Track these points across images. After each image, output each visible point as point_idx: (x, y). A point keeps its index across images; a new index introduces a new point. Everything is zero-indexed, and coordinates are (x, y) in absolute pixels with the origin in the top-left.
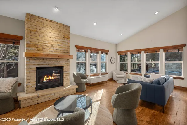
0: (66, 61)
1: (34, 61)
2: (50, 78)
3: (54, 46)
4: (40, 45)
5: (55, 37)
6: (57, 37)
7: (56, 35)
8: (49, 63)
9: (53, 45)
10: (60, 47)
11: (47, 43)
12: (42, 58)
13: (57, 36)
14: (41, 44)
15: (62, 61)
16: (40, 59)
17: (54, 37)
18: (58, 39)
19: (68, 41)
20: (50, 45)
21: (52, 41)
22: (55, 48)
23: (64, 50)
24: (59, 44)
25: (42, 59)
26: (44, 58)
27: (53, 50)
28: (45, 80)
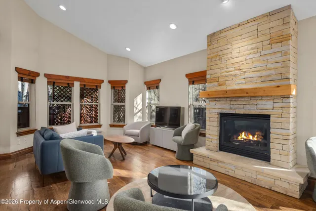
0: (275, 101)
1: (214, 103)
2: (251, 137)
3: (245, 72)
4: (222, 76)
5: (248, 52)
6: (252, 51)
7: (250, 47)
8: (236, 106)
9: (243, 70)
10: (259, 71)
11: (233, 69)
12: (225, 97)
13: (252, 49)
14: (223, 74)
15: (264, 102)
16: (221, 99)
17: (245, 53)
18: (254, 53)
19: (282, 48)
20: (238, 72)
21: (241, 63)
22: (246, 75)
23: (270, 75)
24: (255, 64)
25: (224, 99)
26: (227, 97)
27: (243, 81)
28: (240, 139)
